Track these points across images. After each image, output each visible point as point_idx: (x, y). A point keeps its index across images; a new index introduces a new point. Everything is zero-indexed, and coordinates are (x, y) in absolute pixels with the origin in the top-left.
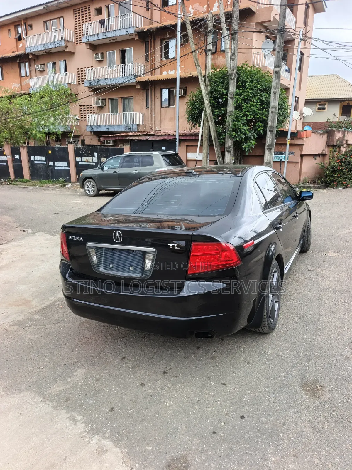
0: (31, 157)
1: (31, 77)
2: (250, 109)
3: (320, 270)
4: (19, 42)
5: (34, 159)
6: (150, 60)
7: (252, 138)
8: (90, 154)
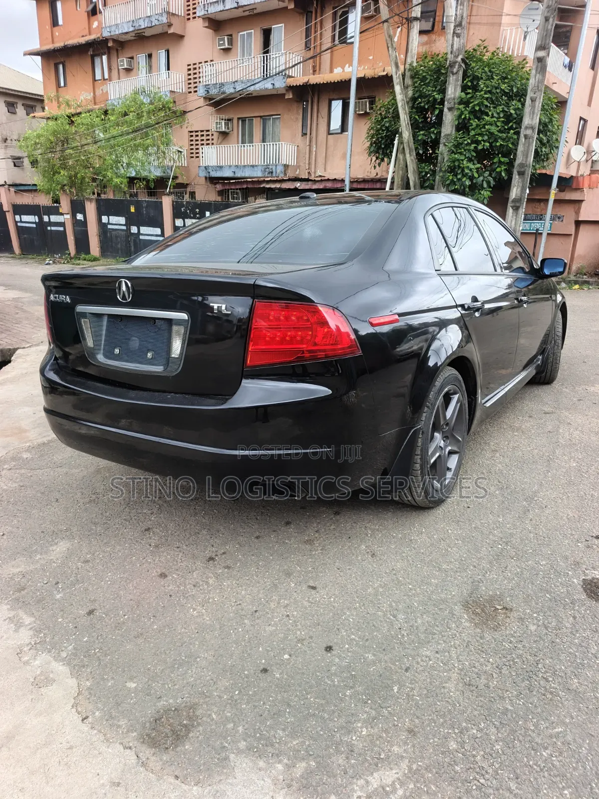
0: (103, 217)
1: (110, 81)
2: (483, 130)
3: (567, 414)
4: (93, 18)
5: (107, 222)
6: (312, 46)
7: (485, 185)
8: (198, 214)
